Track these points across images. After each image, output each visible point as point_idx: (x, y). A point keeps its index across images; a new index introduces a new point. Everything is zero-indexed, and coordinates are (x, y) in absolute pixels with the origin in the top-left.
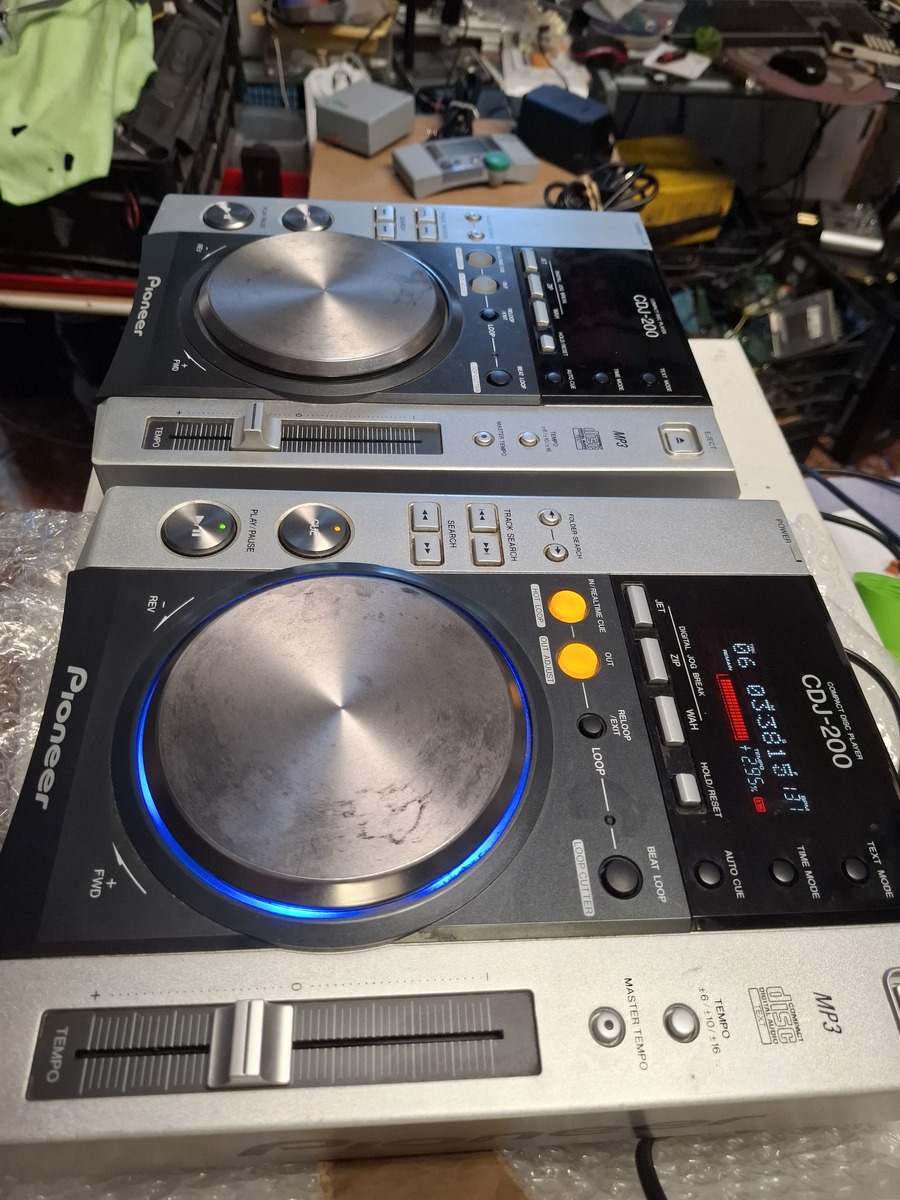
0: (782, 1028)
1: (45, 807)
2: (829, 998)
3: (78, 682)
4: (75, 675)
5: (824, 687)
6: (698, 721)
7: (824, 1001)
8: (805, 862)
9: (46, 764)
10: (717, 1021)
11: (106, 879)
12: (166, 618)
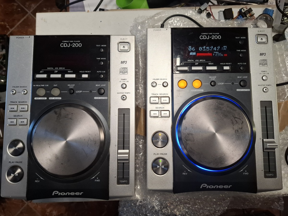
0: (265, 62)
1: (231, 186)
2: (261, 53)
3: (205, 185)
4: (203, 186)
5: (203, 35)
6: (211, 63)
7: (261, 54)
8: (239, 51)
9: (223, 188)
10: (264, 72)
11: (245, 172)
12: (189, 170)
